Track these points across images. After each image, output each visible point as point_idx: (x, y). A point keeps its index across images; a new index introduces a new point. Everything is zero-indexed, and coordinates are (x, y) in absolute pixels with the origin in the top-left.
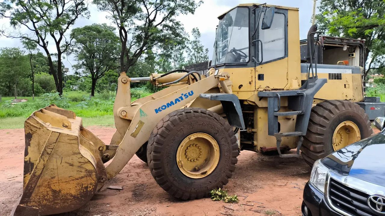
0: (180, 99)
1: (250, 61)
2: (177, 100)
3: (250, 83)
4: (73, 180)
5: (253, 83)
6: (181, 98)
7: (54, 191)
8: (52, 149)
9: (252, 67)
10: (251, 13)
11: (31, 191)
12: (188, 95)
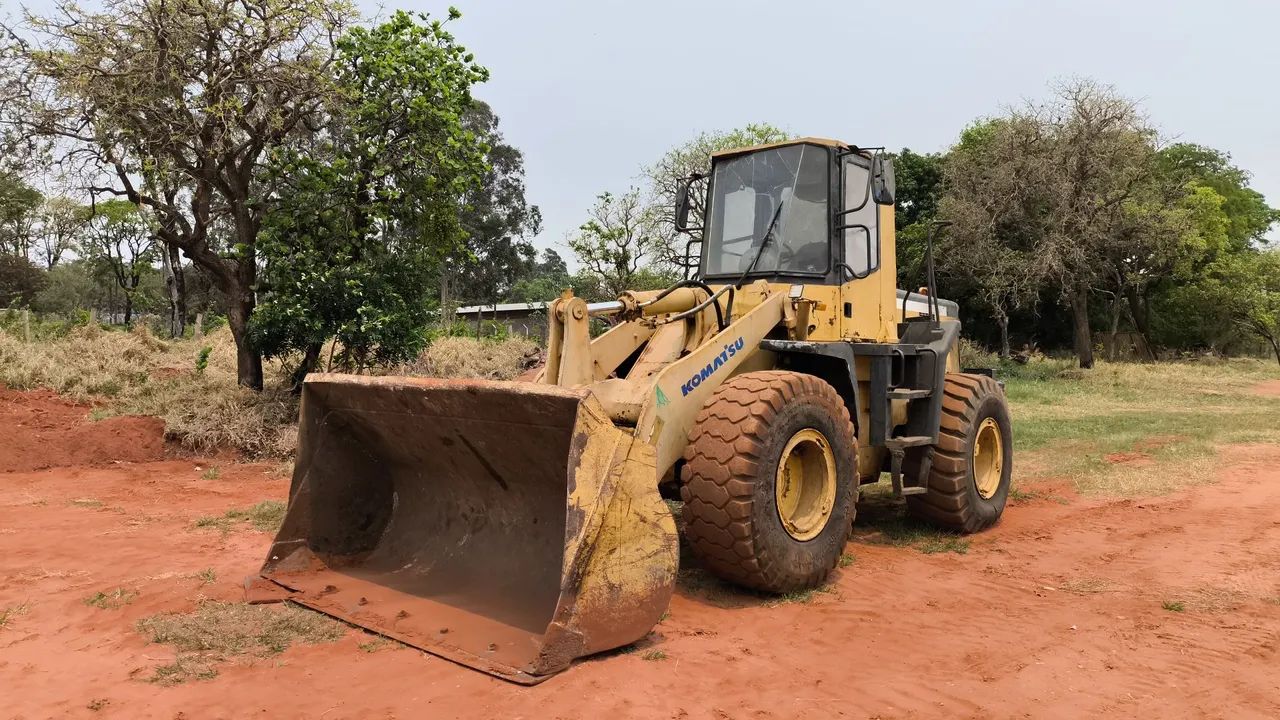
0: (722, 359)
1: (831, 272)
2: (718, 361)
3: (831, 323)
4: (643, 558)
5: (837, 323)
6: (724, 355)
7: (611, 587)
8: (620, 476)
9: (835, 284)
10: (833, 163)
11: (577, 584)
12: (734, 347)
